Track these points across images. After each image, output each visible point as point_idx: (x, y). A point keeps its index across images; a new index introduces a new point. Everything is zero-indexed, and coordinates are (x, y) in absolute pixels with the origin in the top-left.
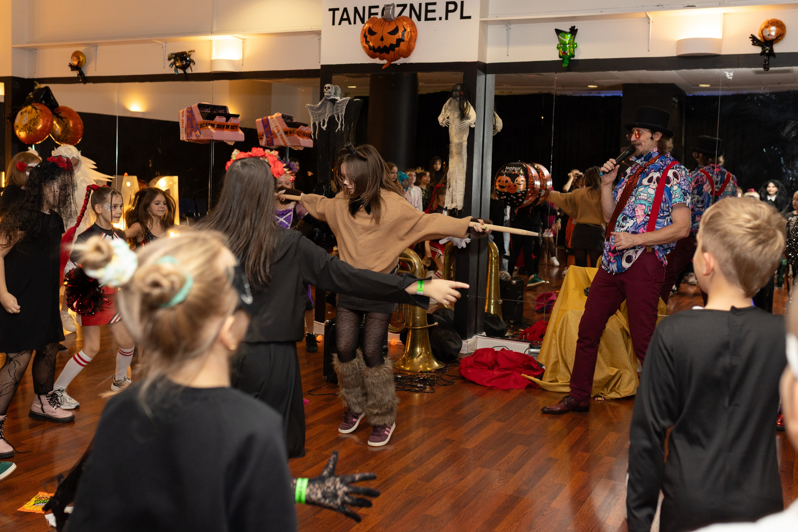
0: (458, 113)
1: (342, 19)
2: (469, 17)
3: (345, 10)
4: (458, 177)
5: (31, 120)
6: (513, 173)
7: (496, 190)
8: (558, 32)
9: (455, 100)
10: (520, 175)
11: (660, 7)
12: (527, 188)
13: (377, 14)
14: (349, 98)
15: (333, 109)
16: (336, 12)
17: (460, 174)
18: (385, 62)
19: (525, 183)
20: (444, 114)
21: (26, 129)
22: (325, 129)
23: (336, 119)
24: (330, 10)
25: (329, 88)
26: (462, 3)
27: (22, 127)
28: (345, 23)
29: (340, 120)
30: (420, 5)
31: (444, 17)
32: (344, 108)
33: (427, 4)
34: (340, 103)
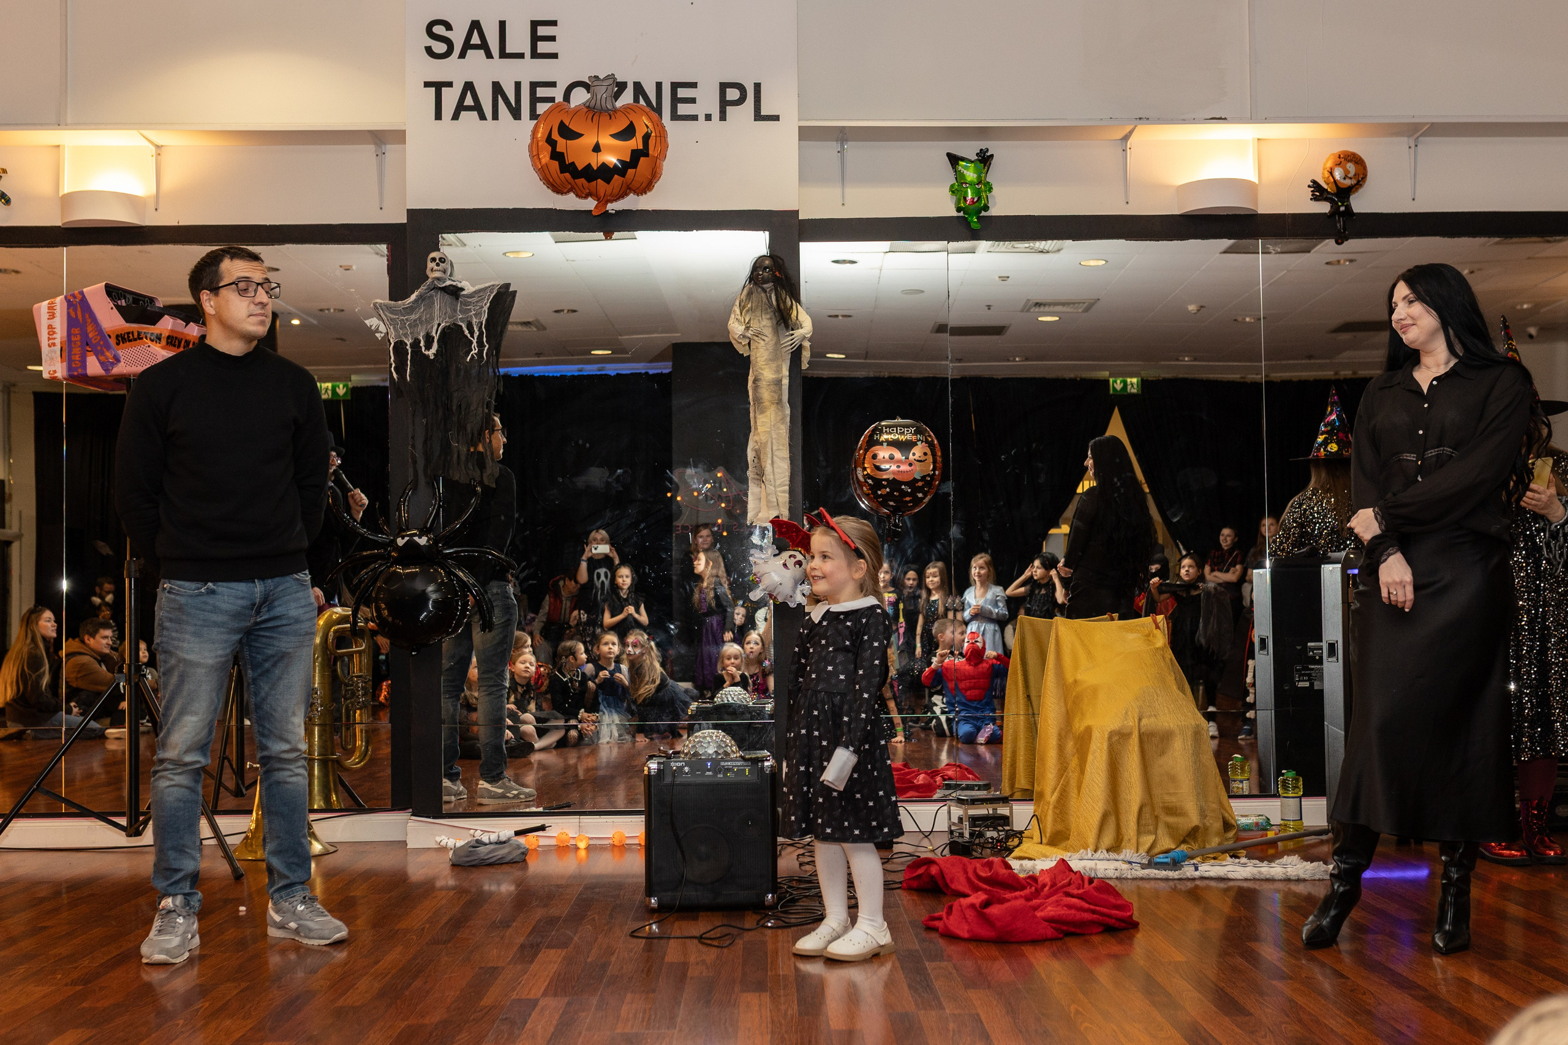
0: (768, 316)
1: (460, 107)
2: (776, 118)
3: (469, 87)
4: (776, 453)
6: (902, 438)
7: (868, 476)
8: (954, 160)
9: (760, 290)
10: (919, 443)
12: (934, 469)
13: (551, 100)
14: (496, 283)
15: (455, 311)
16: (445, 90)
17: (781, 447)
18: (590, 204)
19: (930, 458)
20: (739, 317)
22: (432, 357)
23: (467, 332)
24: (427, 84)
25: (442, 260)
26: (757, 86)
28: (469, 117)
29: (477, 333)
30: (659, 85)
31: (716, 115)
32: (486, 308)
33: (675, 86)
34: (471, 296)
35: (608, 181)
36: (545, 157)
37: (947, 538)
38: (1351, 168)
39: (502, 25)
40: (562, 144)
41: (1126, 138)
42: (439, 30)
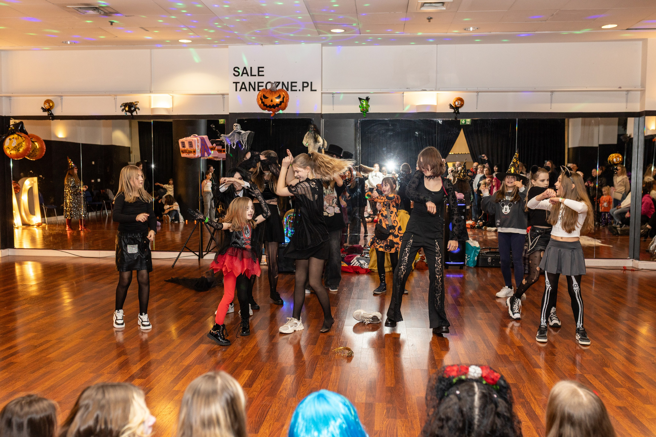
0: (313, 140)
1: (241, 88)
2: (316, 90)
3: (243, 83)
5: (19, 144)
8: (360, 99)
9: (310, 133)
11: (409, 89)
12: (351, 177)
13: (262, 86)
14: (249, 132)
15: (239, 138)
16: (238, 84)
18: (271, 112)
20: (305, 139)
21: (16, 150)
22: (234, 149)
23: (242, 143)
24: (234, 83)
25: (237, 126)
26: (311, 83)
27: (13, 148)
28: (243, 91)
29: (244, 143)
30: (288, 82)
31: (301, 90)
32: (247, 137)
33: (292, 83)
34: (243, 134)
35: (274, 108)
36: (260, 102)
37: (357, 192)
38: (460, 102)
39: (251, 68)
40: (264, 99)
41: (403, 93)
42: (236, 69)
